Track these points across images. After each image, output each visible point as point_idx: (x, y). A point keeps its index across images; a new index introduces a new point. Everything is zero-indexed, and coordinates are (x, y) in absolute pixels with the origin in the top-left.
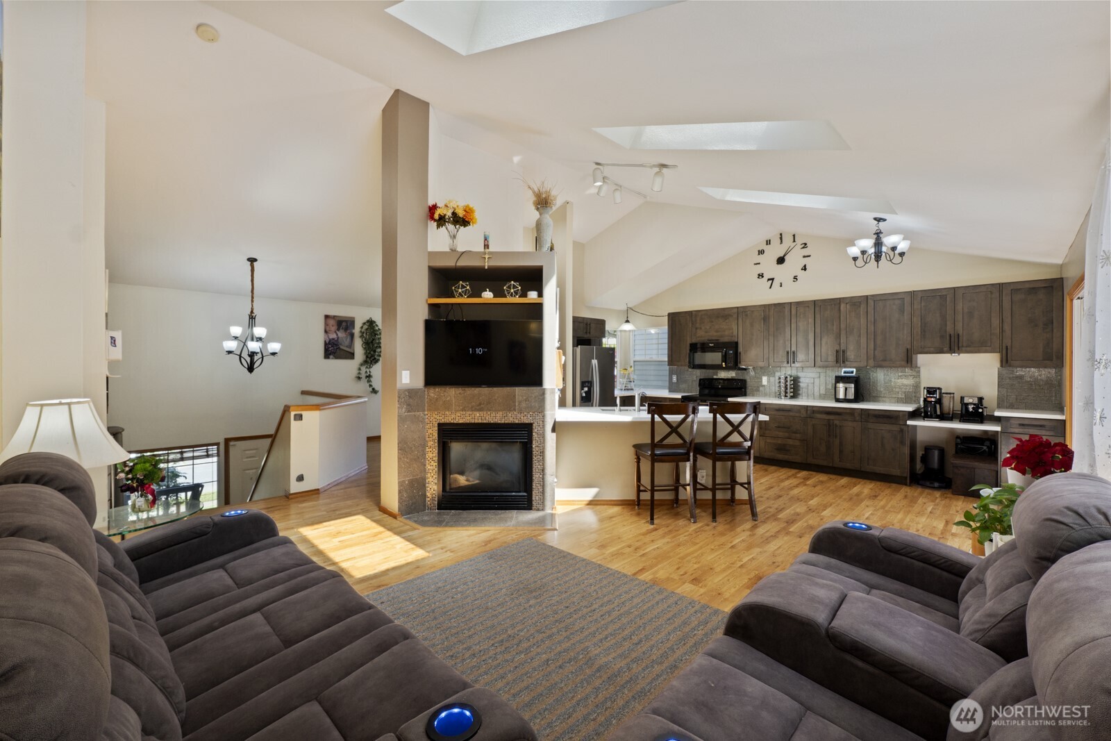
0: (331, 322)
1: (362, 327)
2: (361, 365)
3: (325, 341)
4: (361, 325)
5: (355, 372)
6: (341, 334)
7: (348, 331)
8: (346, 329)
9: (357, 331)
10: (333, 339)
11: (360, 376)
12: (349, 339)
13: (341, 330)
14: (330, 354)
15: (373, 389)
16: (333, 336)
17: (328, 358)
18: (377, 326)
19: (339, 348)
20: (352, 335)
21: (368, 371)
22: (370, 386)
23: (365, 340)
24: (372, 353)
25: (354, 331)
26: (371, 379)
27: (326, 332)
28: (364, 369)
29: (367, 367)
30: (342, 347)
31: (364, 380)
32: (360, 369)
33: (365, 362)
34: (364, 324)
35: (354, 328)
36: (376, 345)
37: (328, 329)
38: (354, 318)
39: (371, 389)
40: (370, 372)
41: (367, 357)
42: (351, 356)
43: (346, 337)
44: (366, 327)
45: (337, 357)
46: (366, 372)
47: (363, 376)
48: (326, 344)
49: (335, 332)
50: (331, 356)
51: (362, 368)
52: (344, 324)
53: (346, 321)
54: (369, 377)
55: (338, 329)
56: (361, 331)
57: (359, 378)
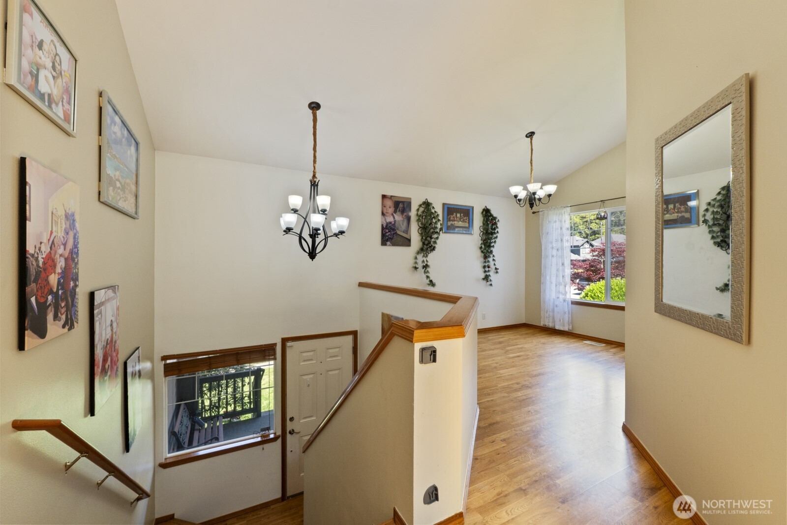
0: (389, 203)
1: (418, 210)
2: (418, 253)
3: (382, 225)
4: (417, 207)
5: (410, 262)
6: (398, 217)
7: (405, 214)
8: (403, 212)
9: (413, 213)
10: (390, 223)
11: (417, 266)
12: (405, 223)
13: (398, 213)
14: (387, 240)
15: (431, 281)
16: (390, 219)
17: (385, 245)
18: (433, 207)
19: (396, 233)
20: (409, 219)
21: (425, 259)
22: (428, 277)
23: (422, 224)
24: (429, 239)
25: (410, 214)
26: (428, 269)
27: (383, 214)
28: (420, 258)
29: (424, 256)
30: (399, 232)
31: (422, 271)
32: (416, 258)
33: (422, 250)
34: (420, 206)
35: (410, 210)
36: (432, 230)
37: (385, 211)
38: (410, 199)
39: (428, 281)
40: (427, 261)
41: (424, 244)
42: (407, 242)
43: (403, 221)
44: (422, 209)
45: (394, 244)
46: (423, 261)
47: (420, 265)
48: (383, 228)
49: (392, 214)
50: (388, 243)
51: (418, 257)
52: (401, 205)
53: (403, 202)
54: (426, 267)
55: (395, 212)
56: (417, 215)
57: (416, 268)
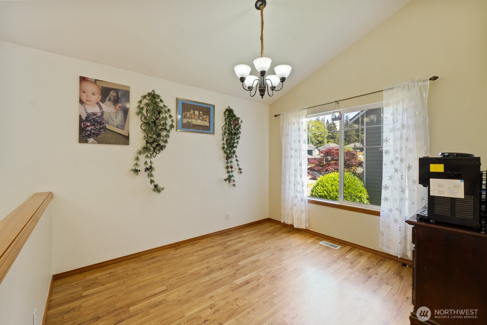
0: (90, 88)
1: (140, 102)
2: (140, 153)
3: (80, 116)
4: (140, 99)
5: (131, 164)
6: (108, 108)
7: (120, 105)
8: (116, 101)
9: (133, 105)
10: (94, 114)
11: (138, 168)
12: (120, 116)
13: (107, 102)
14: (89, 136)
15: (156, 186)
16: (93, 109)
17: (86, 142)
18: (161, 101)
19: (105, 128)
20: (126, 112)
21: (148, 161)
22: (152, 181)
23: (145, 118)
24: (155, 136)
25: (128, 105)
26: (153, 173)
27: (81, 102)
28: (142, 158)
29: (147, 156)
30: (108, 127)
31: (143, 174)
32: (137, 159)
33: (146, 149)
34: (144, 97)
35: (128, 100)
36: (160, 127)
37: (84, 98)
38: (129, 87)
39: (152, 186)
40: (151, 162)
41: (147, 142)
42: (125, 140)
43: (117, 113)
44: (145, 101)
45: (100, 142)
46: (146, 163)
47: (142, 167)
48: (81, 120)
49: (98, 103)
50: (91, 140)
51: (140, 157)
52: (112, 94)
53: (117, 91)
54: (149, 169)
55: (103, 100)
56: (139, 107)
57: (136, 171)
